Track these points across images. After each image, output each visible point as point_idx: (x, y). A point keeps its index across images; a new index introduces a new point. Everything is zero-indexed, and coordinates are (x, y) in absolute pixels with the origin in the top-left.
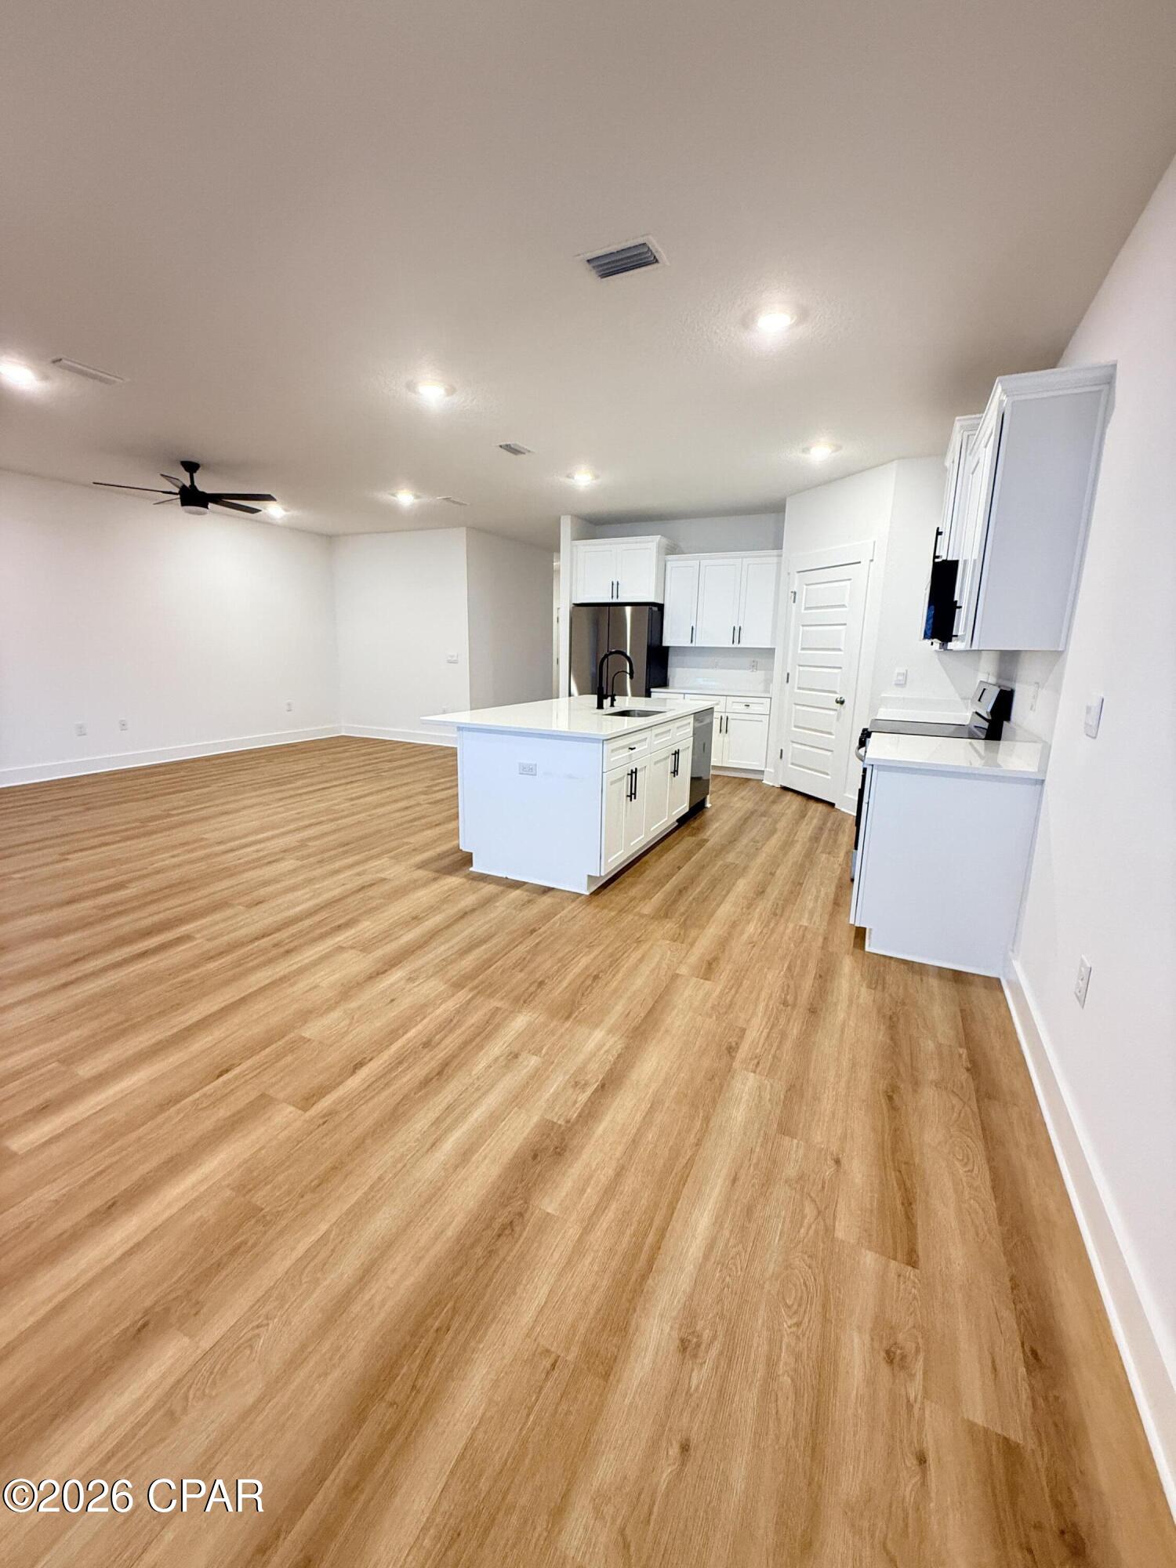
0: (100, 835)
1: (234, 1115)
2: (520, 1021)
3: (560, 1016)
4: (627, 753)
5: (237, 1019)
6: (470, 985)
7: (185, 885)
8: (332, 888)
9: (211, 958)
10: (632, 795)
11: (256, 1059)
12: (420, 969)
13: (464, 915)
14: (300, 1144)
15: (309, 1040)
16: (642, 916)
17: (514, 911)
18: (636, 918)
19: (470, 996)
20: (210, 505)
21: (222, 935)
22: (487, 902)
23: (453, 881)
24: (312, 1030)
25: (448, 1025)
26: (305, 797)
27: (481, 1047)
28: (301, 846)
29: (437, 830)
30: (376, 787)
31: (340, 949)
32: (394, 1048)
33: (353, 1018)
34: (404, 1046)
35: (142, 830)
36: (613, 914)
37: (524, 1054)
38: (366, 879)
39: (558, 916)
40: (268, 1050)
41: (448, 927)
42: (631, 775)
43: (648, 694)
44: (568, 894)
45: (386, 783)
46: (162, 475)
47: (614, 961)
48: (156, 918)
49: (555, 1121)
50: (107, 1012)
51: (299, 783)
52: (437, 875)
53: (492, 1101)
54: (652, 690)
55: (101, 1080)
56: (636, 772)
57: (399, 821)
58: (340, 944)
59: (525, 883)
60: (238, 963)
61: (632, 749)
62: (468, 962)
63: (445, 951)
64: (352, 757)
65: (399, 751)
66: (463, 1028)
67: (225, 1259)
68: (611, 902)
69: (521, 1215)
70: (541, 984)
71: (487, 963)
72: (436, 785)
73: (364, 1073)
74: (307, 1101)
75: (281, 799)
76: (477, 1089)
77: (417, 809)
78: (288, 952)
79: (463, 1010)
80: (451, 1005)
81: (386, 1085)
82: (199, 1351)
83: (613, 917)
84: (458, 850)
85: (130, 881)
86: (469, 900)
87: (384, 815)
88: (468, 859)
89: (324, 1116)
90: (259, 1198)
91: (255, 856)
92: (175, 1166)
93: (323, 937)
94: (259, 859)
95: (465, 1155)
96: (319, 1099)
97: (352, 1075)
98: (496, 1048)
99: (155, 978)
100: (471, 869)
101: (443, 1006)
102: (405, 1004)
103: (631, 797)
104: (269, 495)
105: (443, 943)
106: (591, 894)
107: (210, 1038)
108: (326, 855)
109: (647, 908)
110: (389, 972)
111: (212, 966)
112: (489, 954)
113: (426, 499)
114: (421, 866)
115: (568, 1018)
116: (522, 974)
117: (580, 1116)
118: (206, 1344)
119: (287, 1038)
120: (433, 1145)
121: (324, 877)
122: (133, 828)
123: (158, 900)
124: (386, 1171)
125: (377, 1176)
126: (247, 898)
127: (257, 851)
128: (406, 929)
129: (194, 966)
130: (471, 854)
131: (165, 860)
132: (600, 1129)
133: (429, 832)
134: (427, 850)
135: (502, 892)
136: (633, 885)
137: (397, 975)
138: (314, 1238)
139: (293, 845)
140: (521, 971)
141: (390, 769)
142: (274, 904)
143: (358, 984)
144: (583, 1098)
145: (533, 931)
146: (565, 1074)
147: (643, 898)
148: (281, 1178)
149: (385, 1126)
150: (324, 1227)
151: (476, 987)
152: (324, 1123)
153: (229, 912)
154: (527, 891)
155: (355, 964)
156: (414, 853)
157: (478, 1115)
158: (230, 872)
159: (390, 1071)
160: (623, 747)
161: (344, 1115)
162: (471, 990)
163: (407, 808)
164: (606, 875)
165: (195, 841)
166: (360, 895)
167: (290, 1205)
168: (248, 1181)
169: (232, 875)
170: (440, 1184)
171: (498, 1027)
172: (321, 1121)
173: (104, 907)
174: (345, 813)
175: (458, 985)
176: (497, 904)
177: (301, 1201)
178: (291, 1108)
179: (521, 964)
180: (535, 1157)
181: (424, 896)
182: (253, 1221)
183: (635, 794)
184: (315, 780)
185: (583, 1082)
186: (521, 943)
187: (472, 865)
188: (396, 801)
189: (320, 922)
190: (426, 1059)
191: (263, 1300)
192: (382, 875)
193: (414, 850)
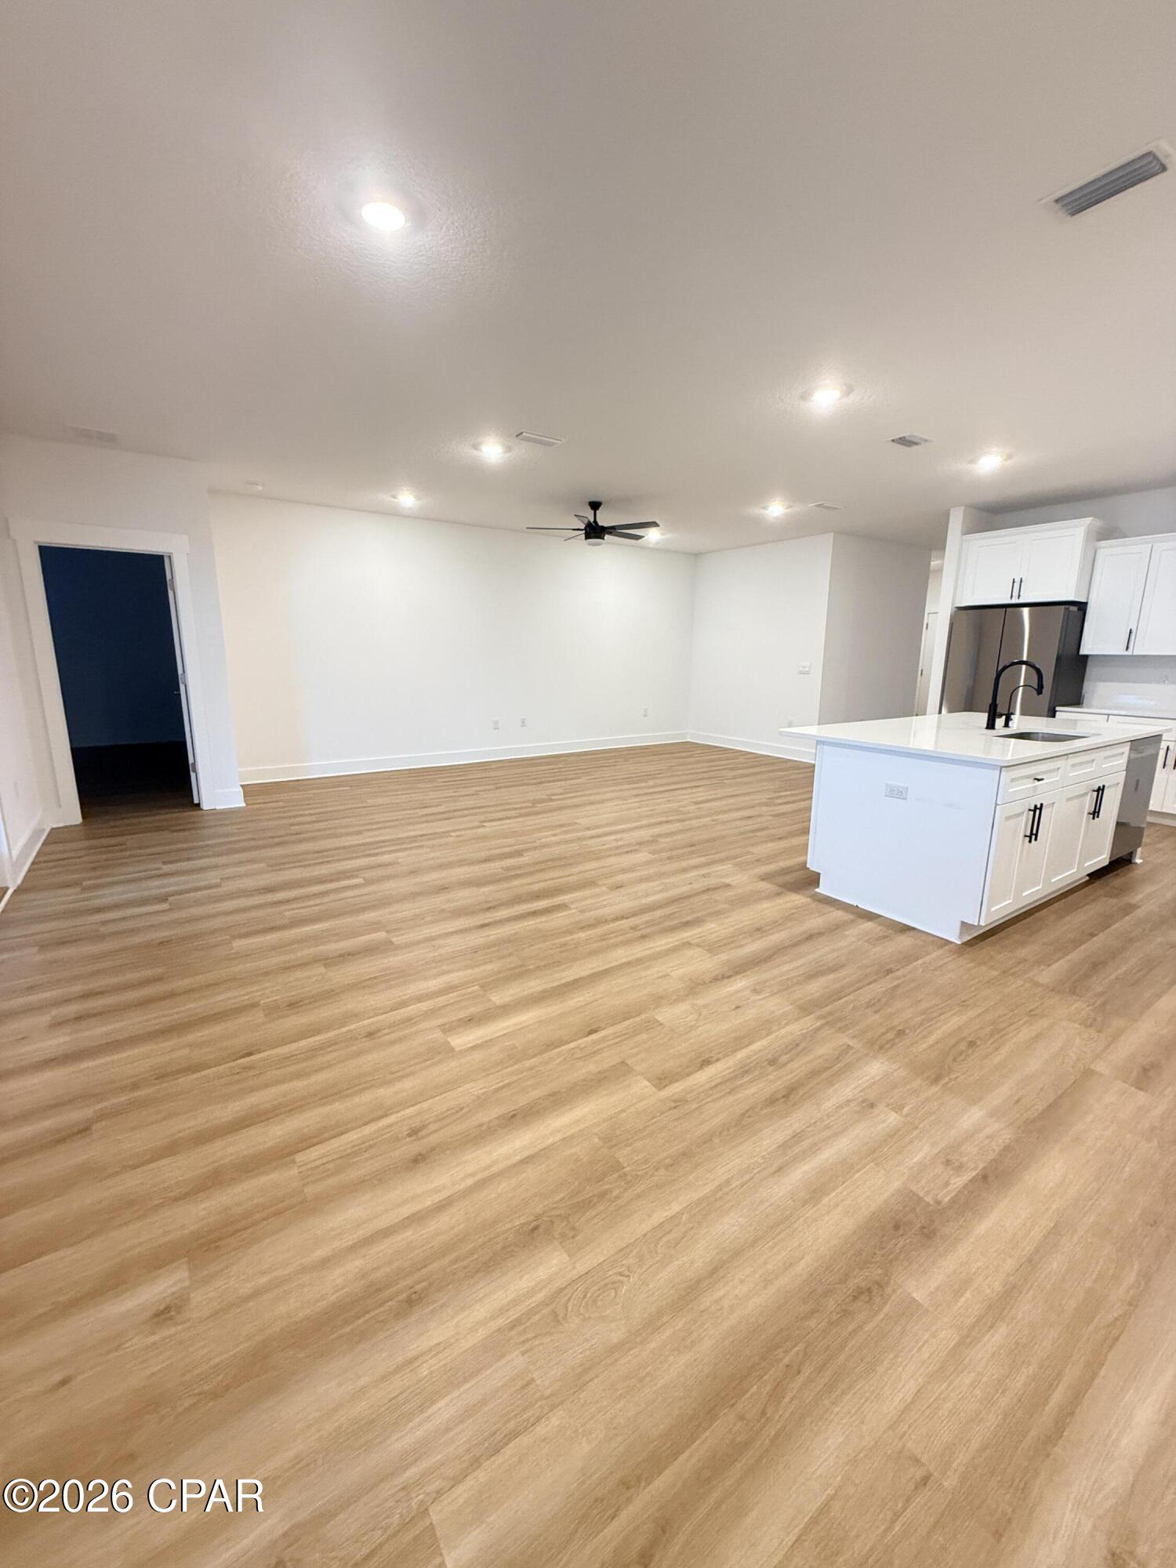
0: (505, 810)
1: (599, 1072)
2: (876, 1069)
3: (926, 1075)
4: (1030, 784)
5: (602, 987)
6: (818, 1013)
7: (562, 861)
8: (681, 885)
9: (582, 928)
10: (1033, 836)
11: (619, 1028)
12: (765, 982)
13: (810, 937)
14: (655, 1120)
15: (661, 1024)
16: (1037, 984)
17: (867, 944)
18: (1028, 985)
19: (818, 1024)
20: (607, 537)
21: (591, 910)
22: (836, 928)
23: (797, 899)
24: (666, 1015)
25: (795, 1048)
26: (656, 796)
27: (830, 1082)
28: (653, 841)
29: (783, 844)
30: (720, 793)
31: (688, 944)
32: (740, 1055)
33: (700, 1015)
34: (748, 1057)
35: (532, 809)
36: (995, 973)
37: (881, 1107)
38: (712, 882)
39: (920, 961)
40: (627, 1023)
41: (795, 945)
42: (1035, 811)
43: (1052, 714)
44: (936, 938)
45: (730, 791)
46: (575, 515)
47: (998, 1033)
48: (542, 885)
49: (921, 1194)
50: (511, 955)
51: (651, 783)
52: (780, 890)
53: (843, 1145)
54: (1057, 708)
55: (505, 1010)
56: (1041, 809)
57: (742, 830)
58: (688, 940)
59: (880, 916)
60: (603, 938)
61: (1038, 780)
62: (815, 988)
63: (789, 970)
64: (698, 762)
65: (741, 759)
66: (811, 1057)
67: (596, 1199)
68: (992, 957)
69: (880, 1285)
70: (901, 1033)
71: (837, 995)
72: (778, 798)
73: (710, 1071)
74: (662, 1080)
75: (637, 796)
76: (828, 1127)
77: (759, 820)
78: (643, 937)
79: (811, 1036)
80: (796, 1029)
81: (732, 1090)
82: (575, 1272)
83: (996, 977)
84: (803, 866)
85: (527, 850)
86: (815, 922)
87: (729, 821)
88: (814, 879)
89: (675, 1101)
90: (622, 1155)
91: (615, 844)
92: (558, 1100)
93: (672, 929)
94: (618, 848)
95: (815, 1192)
96: (671, 1083)
97: (699, 1070)
98: (847, 1090)
99: (545, 936)
100: (817, 890)
101: (789, 1028)
102: (750, 1014)
103: (1030, 837)
104: (655, 523)
105: (787, 962)
106: (963, 944)
107: (581, 999)
108: (674, 853)
109: (1046, 976)
110: (733, 979)
111: (582, 935)
112: (838, 985)
113: (798, 508)
114: (764, 878)
115: (937, 1080)
116: (877, 1016)
117: (954, 1201)
118: (581, 1268)
119: (643, 1016)
120: (780, 1169)
121: (675, 873)
122: (526, 807)
123: (543, 870)
124: (732, 1177)
125: (724, 1178)
126: (609, 881)
127: (617, 840)
128: (750, 940)
129: (570, 932)
130: (819, 874)
131: (547, 837)
132: (983, 1227)
133: (770, 845)
134: (771, 863)
135: (852, 921)
136: (1023, 944)
137: (740, 984)
138: (668, 1214)
139: (646, 839)
140: (876, 1012)
141: (735, 778)
142: (631, 891)
143: (705, 983)
144: (958, 1182)
145: (890, 971)
146: (933, 1145)
147: (1038, 962)
148: (638, 1144)
149: (732, 1131)
150: (676, 1208)
151: (824, 1017)
152: (675, 1107)
153: (597, 890)
154: (880, 924)
155: (702, 964)
156: (756, 864)
157: (828, 1155)
158: (597, 856)
159: (735, 1078)
160: (1028, 777)
161: (694, 1106)
162: (818, 1018)
163: (750, 817)
164: (986, 926)
165: (569, 824)
166: (705, 897)
167: (646, 1173)
168: (614, 1136)
169: (598, 859)
170: (788, 1213)
171: (849, 1067)
172: (673, 1105)
173: (508, 869)
174: (691, 815)
175: (805, 1009)
176: (847, 933)
177: (656, 1173)
178: (646, 1083)
179: (873, 1005)
180: (897, 1227)
181: (769, 909)
182: (616, 1175)
183: (1036, 835)
184: (665, 781)
185: (957, 1164)
186: (875, 981)
187: (818, 886)
188: (739, 809)
189: (670, 914)
190: (771, 1077)
191: (624, 1251)
192: (727, 881)
193: (757, 861)
